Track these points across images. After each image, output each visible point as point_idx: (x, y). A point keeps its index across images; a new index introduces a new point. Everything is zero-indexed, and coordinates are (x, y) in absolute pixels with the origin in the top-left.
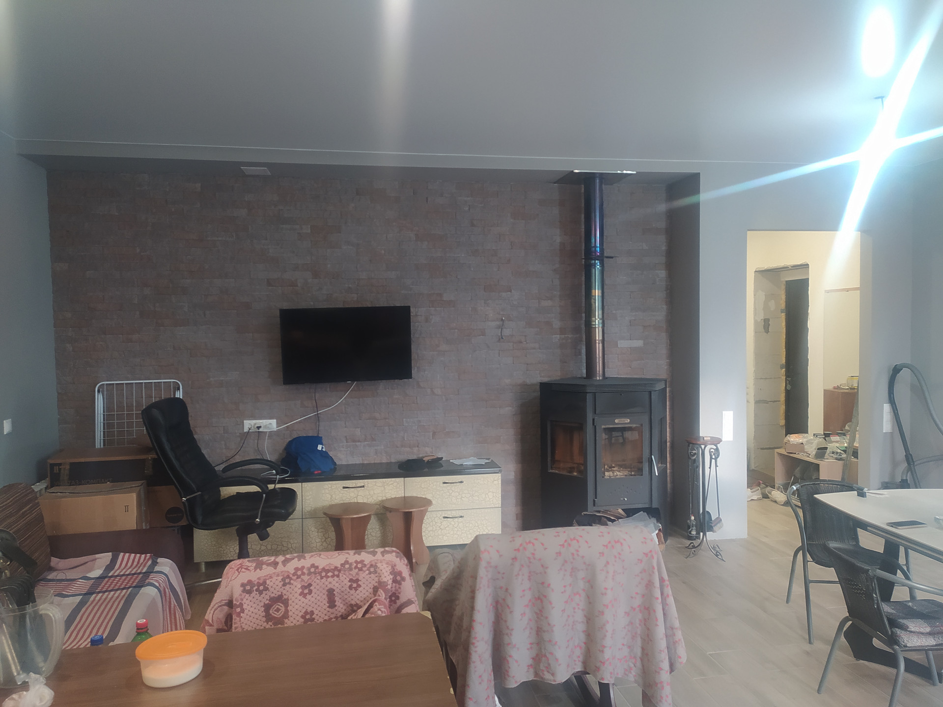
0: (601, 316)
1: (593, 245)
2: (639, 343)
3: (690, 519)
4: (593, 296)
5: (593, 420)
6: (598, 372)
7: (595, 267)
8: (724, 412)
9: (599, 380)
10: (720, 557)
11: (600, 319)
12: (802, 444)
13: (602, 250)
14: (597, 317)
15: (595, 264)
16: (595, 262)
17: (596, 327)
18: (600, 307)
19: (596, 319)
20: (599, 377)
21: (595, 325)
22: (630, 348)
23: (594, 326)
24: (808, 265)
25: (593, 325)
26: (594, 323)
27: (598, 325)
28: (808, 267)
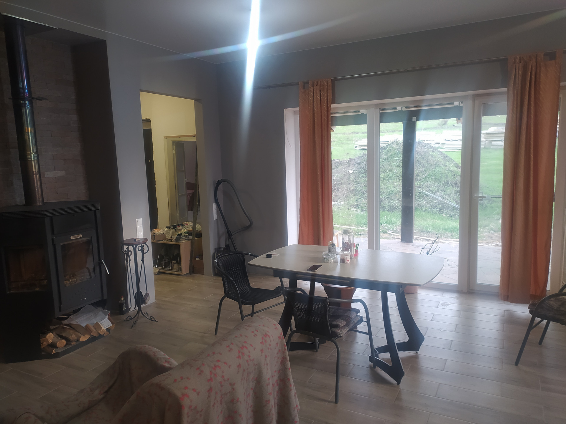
0: (35, 151)
1: (21, 86)
2: (60, 174)
3: (120, 300)
4: (26, 132)
5: (53, 240)
6: (38, 199)
7: (25, 107)
8: (137, 220)
9: (40, 206)
10: (153, 319)
11: (35, 153)
12: (164, 234)
13: (30, 92)
14: (32, 152)
15: (25, 104)
16: (25, 102)
17: (32, 160)
18: (34, 143)
19: (31, 153)
20: (39, 203)
21: (31, 158)
22: (55, 177)
23: (30, 160)
24: (150, 120)
25: (30, 158)
26: (30, 157)
27: (34, 158)
28: (151, 121)
